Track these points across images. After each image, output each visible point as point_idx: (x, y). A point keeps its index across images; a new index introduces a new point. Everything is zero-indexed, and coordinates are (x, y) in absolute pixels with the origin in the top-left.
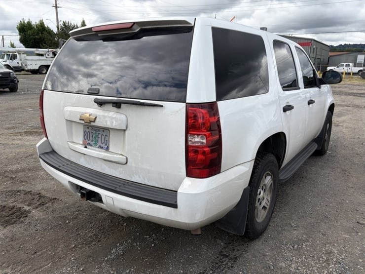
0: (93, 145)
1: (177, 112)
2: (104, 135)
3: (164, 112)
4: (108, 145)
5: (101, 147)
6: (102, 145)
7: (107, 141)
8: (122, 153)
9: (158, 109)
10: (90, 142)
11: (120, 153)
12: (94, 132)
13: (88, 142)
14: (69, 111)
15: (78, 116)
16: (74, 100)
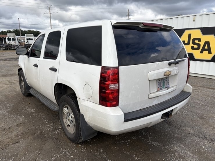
0: (163, 88)
2: (167, 80)
4: (169, 84)
5: (166, 88)
6: (167, 86)
12: (162, 81)
13: (160, 88)
14: (156, 74)
15: (163, 74)
16: (155, 66)
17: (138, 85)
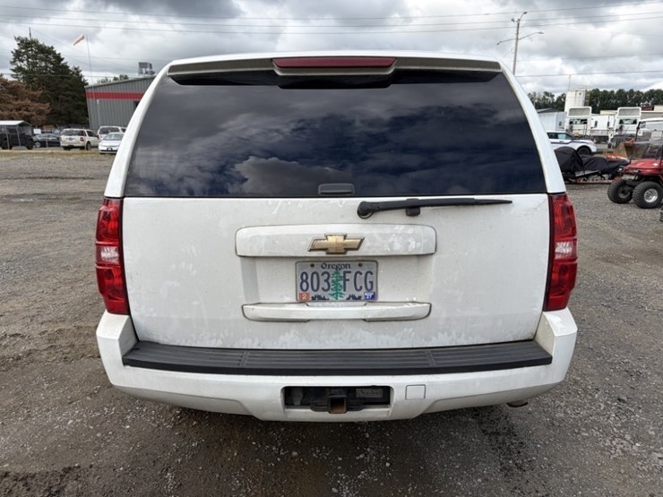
0: (331, 298)
1: (536, 209)
2: (364, 272)
3: (512, 212)
4: (374, 290)
5: (354, 298)
6: (357, 294)
7: (371, 283)
8: (415, 299)
9: (502, 208)
10: (320, 293)
11: (407, 299)
12: (331, 271)
13: (313, 294)
14: (268, 237)
15: (306, 244)
16: (275, 212)
17: (191, 265)
